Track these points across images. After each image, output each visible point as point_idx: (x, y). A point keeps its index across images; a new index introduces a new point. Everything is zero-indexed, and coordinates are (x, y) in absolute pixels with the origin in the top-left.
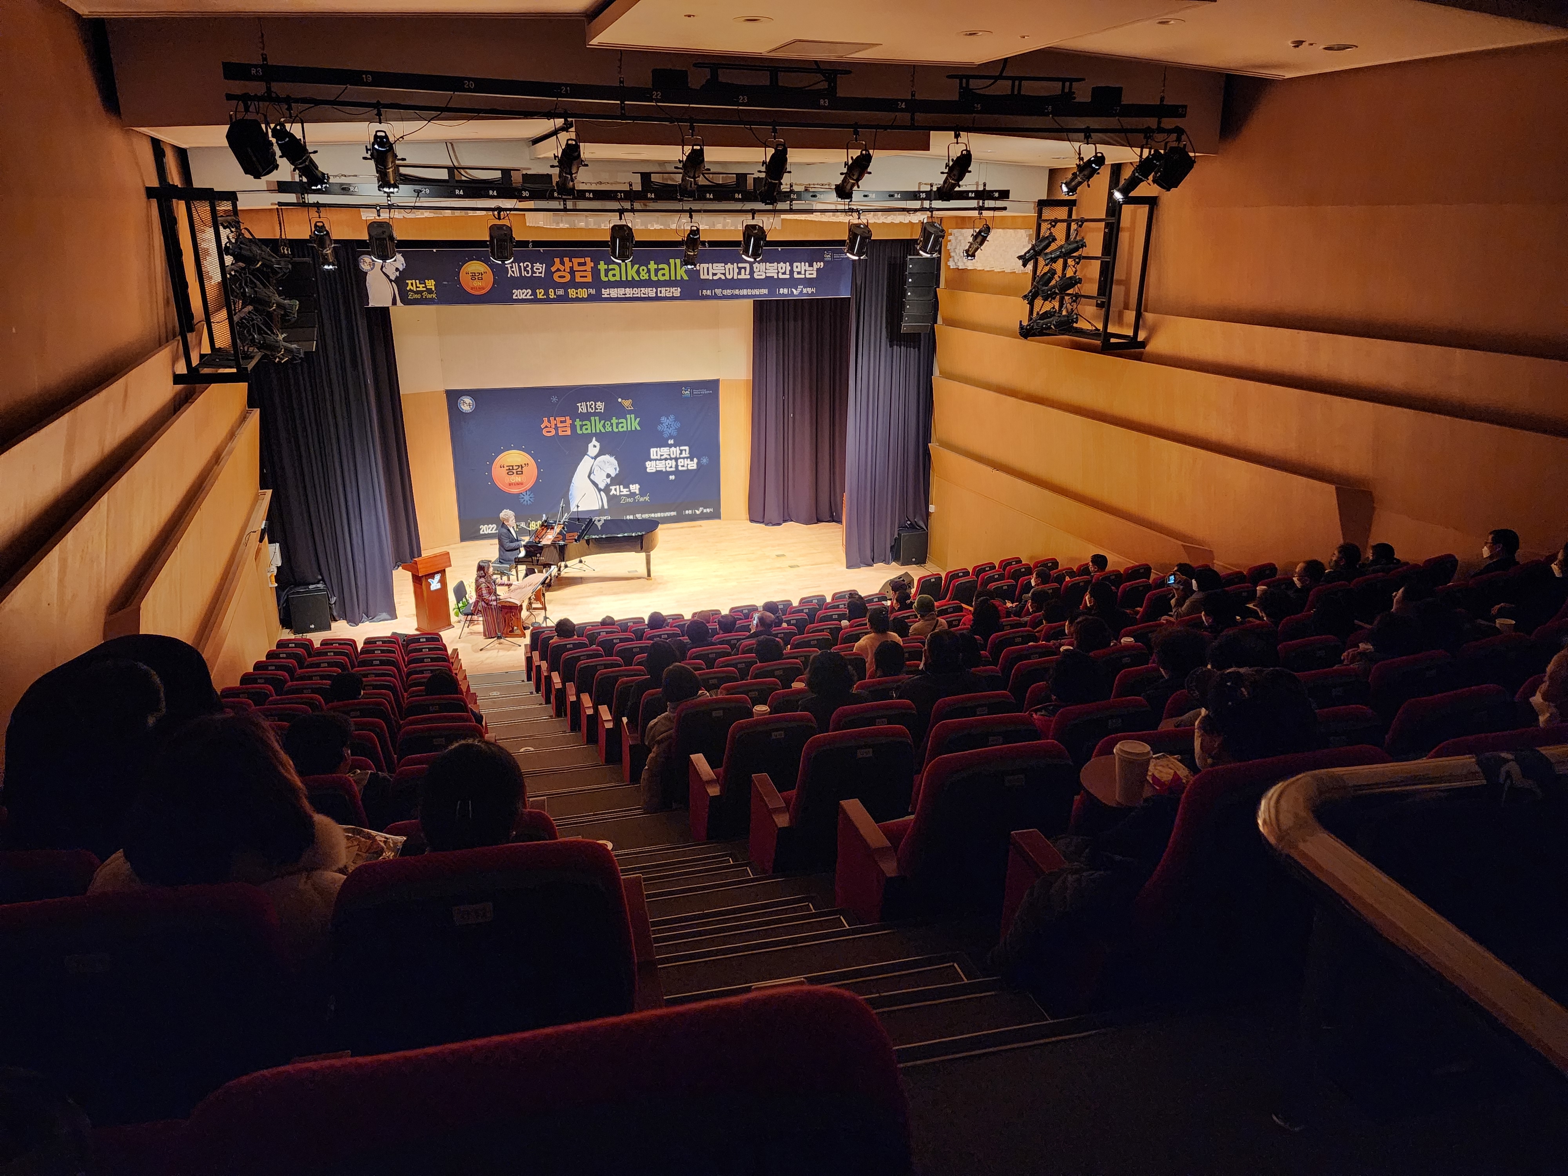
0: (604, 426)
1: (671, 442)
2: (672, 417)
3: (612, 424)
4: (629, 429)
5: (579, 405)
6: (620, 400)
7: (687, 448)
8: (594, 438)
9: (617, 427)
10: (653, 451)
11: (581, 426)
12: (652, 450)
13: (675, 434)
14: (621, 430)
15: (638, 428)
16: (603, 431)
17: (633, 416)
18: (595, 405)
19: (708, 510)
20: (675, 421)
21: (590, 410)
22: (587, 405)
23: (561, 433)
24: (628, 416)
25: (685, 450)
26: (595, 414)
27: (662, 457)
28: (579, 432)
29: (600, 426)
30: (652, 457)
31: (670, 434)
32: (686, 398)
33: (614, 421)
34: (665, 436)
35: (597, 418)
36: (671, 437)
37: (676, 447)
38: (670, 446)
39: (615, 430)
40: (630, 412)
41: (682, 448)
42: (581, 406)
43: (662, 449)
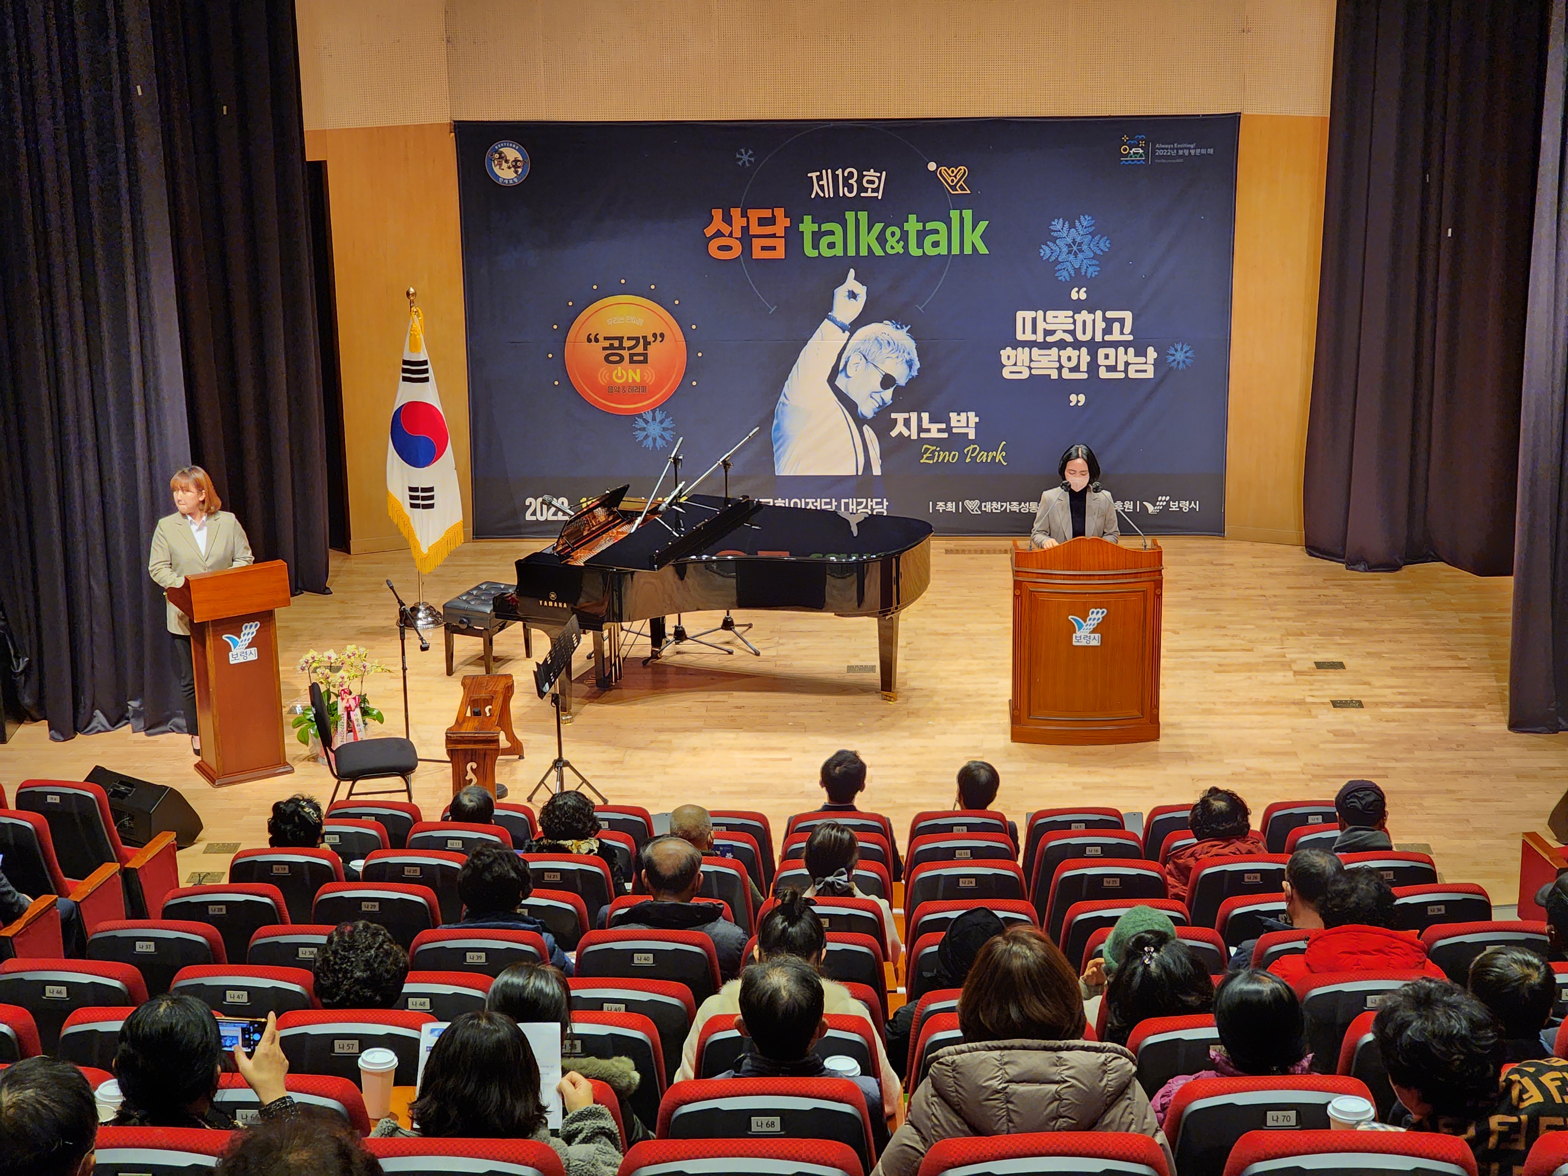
0: (882, 240)
1: (1078, 294)
2: (1086, 220)
3: (904, 236)
4: (956, 251)
5: (814, 175)
6: (932, 166)
7: (1128, 316)
8: (852, 272)
9: (920, 245)
10: (1024, 316)
11: (817, 236)
12: (1020, 315)
13: (1092, 272)
14: (931, 252)
15: (983, 250)
16: (878, 251)
17: (968, 214)
18: (861, 177)
19: (1185, 505)
20: (1093, 235)
21: (842, 191)
22: (835, 178)
23: (757, 254)
24: (954, 214)
25: (1122, 321)
26: (858, 204)
27: (1049, 339)
28: (810, 252)
29: (869, 240)
30: (1020, 336)
31: (1077, 271)
32: (1134, 168)
33: (913, 225)
34: (1064, 276)
35: (863, 216)
36: (1078, 280)
37: (1092, 311)
38: (1077, 307)
39: (915, 252)
40: (960, 203)
41: (1110, 314)
42: (820, 178)
43: (1050, 314)
